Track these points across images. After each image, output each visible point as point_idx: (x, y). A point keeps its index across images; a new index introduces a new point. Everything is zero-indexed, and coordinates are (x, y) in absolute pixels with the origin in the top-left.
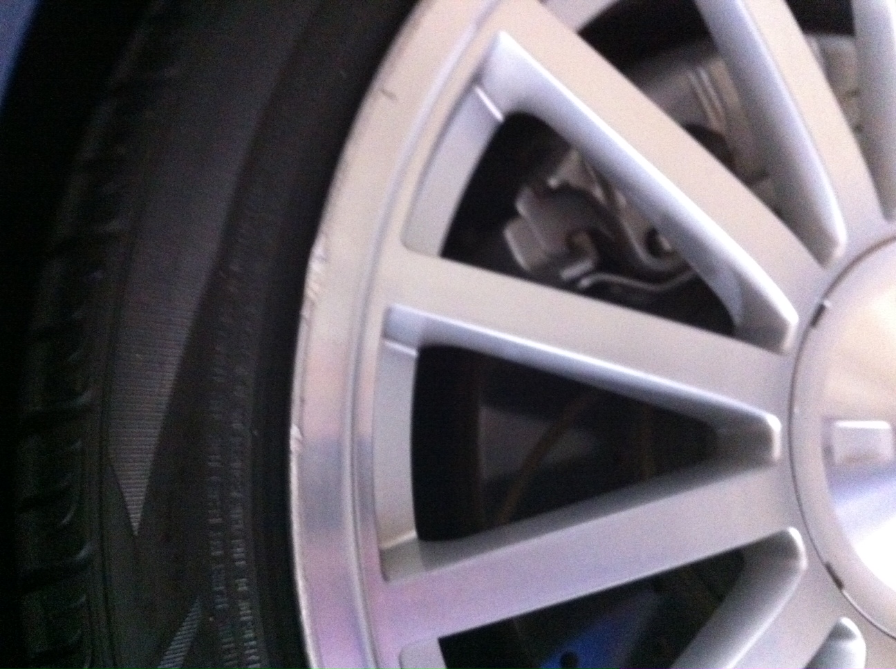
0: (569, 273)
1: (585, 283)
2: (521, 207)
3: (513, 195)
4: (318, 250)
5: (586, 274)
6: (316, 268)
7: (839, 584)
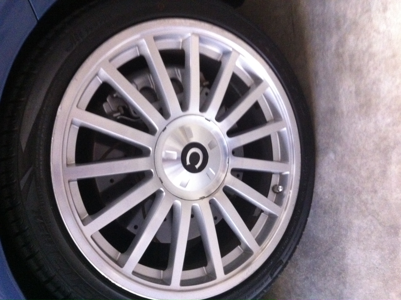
0: (115, 115)
1: (118, 118)
2: (108, 100)
3: (106, 97)
4: (60, 107)
5: (119, 116)
6: (59, 110)
7: (162, 183)
